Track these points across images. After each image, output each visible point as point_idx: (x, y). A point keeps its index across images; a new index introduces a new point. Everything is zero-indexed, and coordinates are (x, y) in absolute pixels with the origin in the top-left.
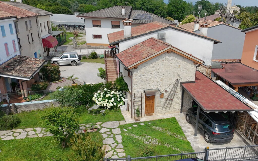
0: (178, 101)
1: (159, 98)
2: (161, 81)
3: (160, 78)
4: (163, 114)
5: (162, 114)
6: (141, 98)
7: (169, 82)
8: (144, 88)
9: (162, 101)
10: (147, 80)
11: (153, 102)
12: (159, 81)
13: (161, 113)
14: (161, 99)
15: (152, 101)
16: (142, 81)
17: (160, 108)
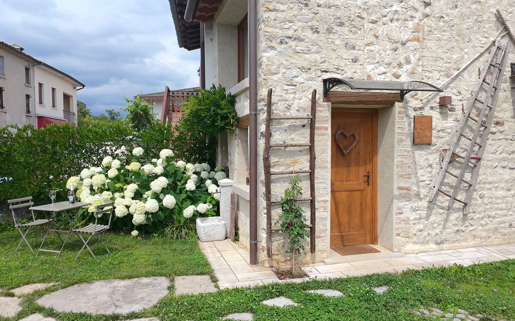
0: (507, 177)
1: (409, 142)
2: (418, 40)
3: (410, 24)
4: (434, 246)
5: (427, 247)
6: (307, 131)
7: (454, 57)
8: (324, 66)
9: (425, 164)
10: (342, 24)
11: (370, 179)
12: (404, 37)
13: (422, 243)
14: (418, 153)
15: (362, 171)
16: (315, 23)
17: (415, 205)
